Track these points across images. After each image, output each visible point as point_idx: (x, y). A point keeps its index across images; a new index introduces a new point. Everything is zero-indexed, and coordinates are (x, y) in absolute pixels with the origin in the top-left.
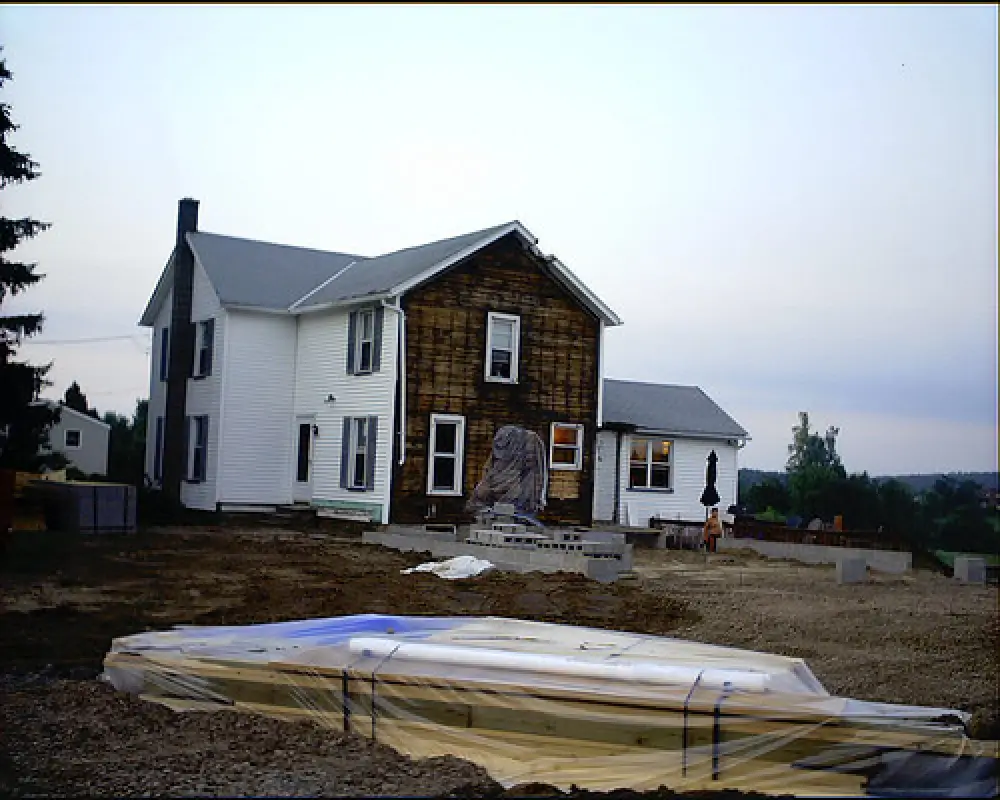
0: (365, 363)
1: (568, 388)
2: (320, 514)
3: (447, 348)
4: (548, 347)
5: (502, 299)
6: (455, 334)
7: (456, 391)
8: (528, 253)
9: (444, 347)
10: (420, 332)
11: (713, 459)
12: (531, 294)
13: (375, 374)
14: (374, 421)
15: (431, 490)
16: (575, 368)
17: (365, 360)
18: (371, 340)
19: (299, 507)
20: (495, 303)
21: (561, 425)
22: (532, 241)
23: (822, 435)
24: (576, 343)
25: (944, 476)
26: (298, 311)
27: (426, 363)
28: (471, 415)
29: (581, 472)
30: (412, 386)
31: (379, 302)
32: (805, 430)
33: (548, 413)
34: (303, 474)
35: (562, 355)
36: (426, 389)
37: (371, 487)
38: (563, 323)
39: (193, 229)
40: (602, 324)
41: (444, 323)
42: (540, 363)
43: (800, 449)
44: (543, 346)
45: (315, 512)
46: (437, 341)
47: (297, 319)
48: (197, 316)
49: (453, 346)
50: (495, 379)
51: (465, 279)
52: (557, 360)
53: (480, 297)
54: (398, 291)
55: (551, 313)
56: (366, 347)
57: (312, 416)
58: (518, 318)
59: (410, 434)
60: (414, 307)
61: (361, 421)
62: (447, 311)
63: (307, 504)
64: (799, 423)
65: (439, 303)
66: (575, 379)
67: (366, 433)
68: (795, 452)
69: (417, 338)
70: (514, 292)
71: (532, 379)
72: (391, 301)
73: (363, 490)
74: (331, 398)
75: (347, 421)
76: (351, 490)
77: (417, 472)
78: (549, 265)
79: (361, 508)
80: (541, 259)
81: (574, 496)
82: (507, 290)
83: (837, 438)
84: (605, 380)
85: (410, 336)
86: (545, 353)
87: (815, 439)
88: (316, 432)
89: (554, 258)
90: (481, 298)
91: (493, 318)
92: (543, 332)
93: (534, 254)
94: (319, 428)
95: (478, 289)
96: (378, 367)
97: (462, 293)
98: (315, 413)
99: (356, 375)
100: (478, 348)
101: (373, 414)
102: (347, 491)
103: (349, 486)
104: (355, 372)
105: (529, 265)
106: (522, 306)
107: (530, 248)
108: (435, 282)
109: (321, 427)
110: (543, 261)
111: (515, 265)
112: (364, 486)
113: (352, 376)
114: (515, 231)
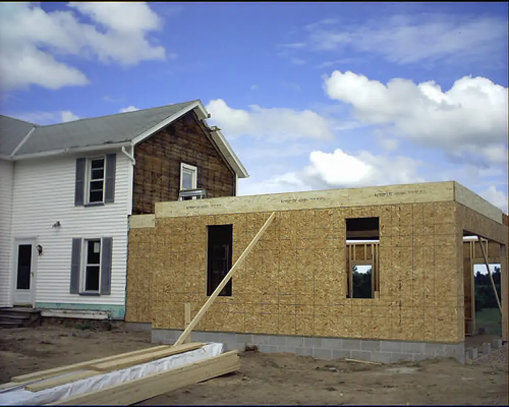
2: (45, 314)
3: (158, 187)
5: (187, 154)
6: (163, 177)
8: (201, 125)
12: (202, 153)
13: (108, 205)
14: (108, 242)
18: (103, 179)
20: (184, 157)
22: (206, 116)
24: (223, 188)
34: (23, 284)
37: (107, 291)
38: (217, 174)
40: (236, 176)
41: (157, 169)
45: (39, 313)
46: (154, 181)
47: (14, 163)
49: (162, 186)
51: (168, 137)
54: (134, 142)
55: (212, 165)
56: (97, 185)
57: (34, 239)
58: (196, 168)
60: (140, 155)
61: (91, 243)
62: (158, 160)
63: (28, 306)
65: (153, 153)
69: (142, 178)
70: (194, 150)
72: (128, 149)
73: (97, 295)
74: (58, 224)
76: (84, 295)
78: (212, 133)
80: (207, 128)
82: (190, 148)
85: (137, 177)
88: (40, 252)
89: (217, 129)
90: (177, 153)
91: (183, 167)
92: (208, 179)
93: (203, 125)
94: (43, 247)
95: (175, 146)
96: (112, 200)
97: (167, 148)
98: (38, 236)
99: (86, 206)
100: (175, 188)
101: (107, 235)
102: (78, 295)
103: (80, 292)
104: (85, 203)
105: (201, 132)
106: (197, 161)
107: (201, 120)
108: (152, 138)
109: (46, 247)
110: (209, 130)
111: (193, 131)
112: (99, 292)
113: (82, 207)
114: (197, 108)
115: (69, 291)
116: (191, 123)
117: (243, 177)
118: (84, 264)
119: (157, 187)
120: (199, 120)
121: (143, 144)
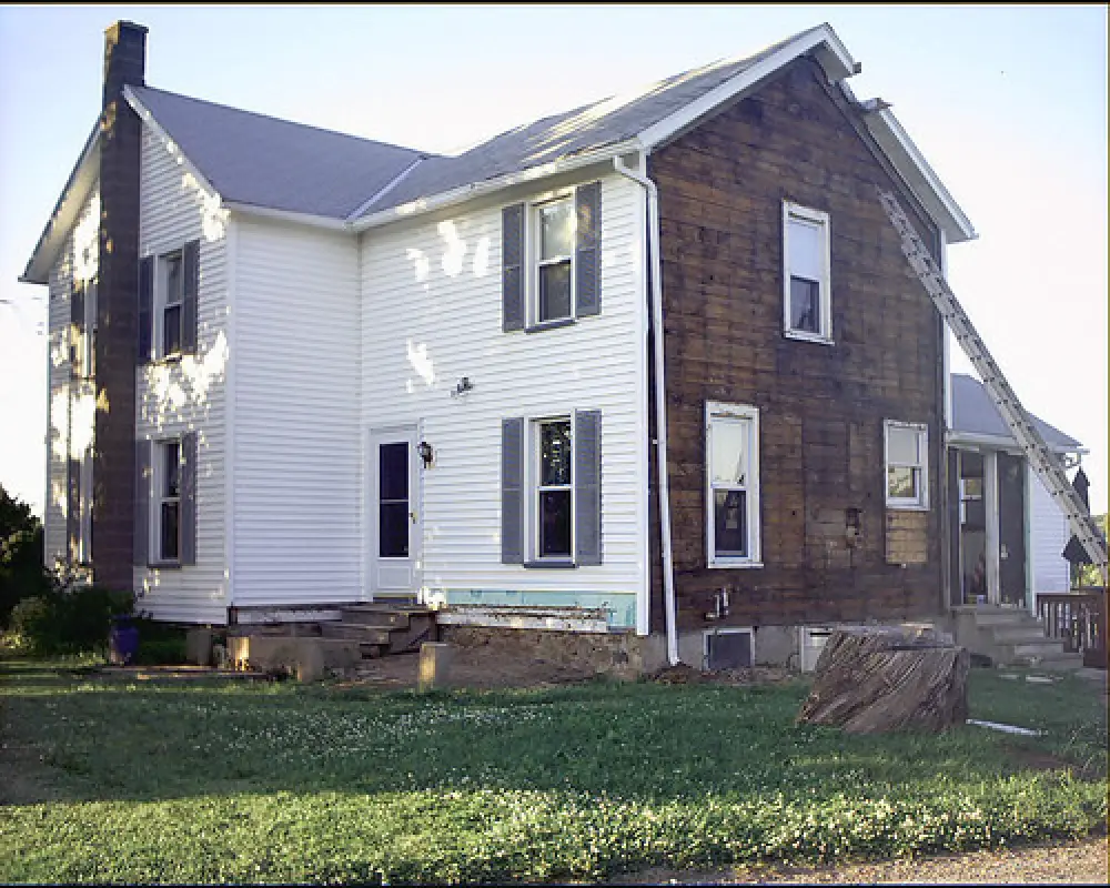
1: (901, 355)
2: (449, 619)
3: (722, 267)
4: (870, 277)
5: (800, 178)
6: (734, 241)
7: (743, 356)
8: (834, 95)
9: (718, 266)
10: (679, 233)
12: (843, 175)
13: (585, 324)
14: (591, 423)
15: (713, 560)
16: (909, 319)
17: (555, 296)
20: (791, 185)
21: (897, 424)
22: (851, 70)
27: (691, 297)
28: (767, 406)
29: (929, 514)
33: (877, 402)
34: (393, 542)
35: (890, 293)
36: (694, 351)
37: (593, 555)
39: (138, 82)
40: (945, 235)
41: (716, 218)
42: (861, 304)
44: (863, 274)
45: (433, 616)
46: (707, 253)
48: (154, 242)
49: (733, 263)
50: (801, 335)
51: (745, 131)
52: (884, 303)
53: (768, 171)
57: (413, 427)
58: (825, 217)
59: (674, 443)
60: (666, 180)
61: (553, 430)
65: (704, 175)
66: (910, 338)
69: (675, 245)
70: (817, 166)
71: (853, 338)
72: (630, 159)
73: (569, 566)
74: (466, 386)
75: (512, 430)
76: (534, 565)
77: (688, 522)
78: (868, 119)
80: (854, 106)
81: (921, 558)
82: (806, 162)
86: (866, 287)
88: (428, 459)
89: (883, 106)
90: (771, 173)
91: (791, 214)
92: (860, 248)
93: (843, 95)
94: (435, 447)
95: (765, 154)
96: (594, 309)
97: (741, 160)
98: (422, 419)
99: (529, 331)
100: (770, 271)
101: (586, 406)
102: (521, 568)
103: (526, 560)
104: (527, 326)
105: (835, 116)
106: (829, 196)
107: (837, 84)
108: (700, 132)
109: (439, 447)
110: (859, 110)
112: (574, 558)
113: (521, 336)
114: (822, 46)
115: (499, 559)
116: (806, 91)
117: (963, 238)
118: (532, 485)
119: (718, 268)
120: (831, 82)
121: (675, 150)
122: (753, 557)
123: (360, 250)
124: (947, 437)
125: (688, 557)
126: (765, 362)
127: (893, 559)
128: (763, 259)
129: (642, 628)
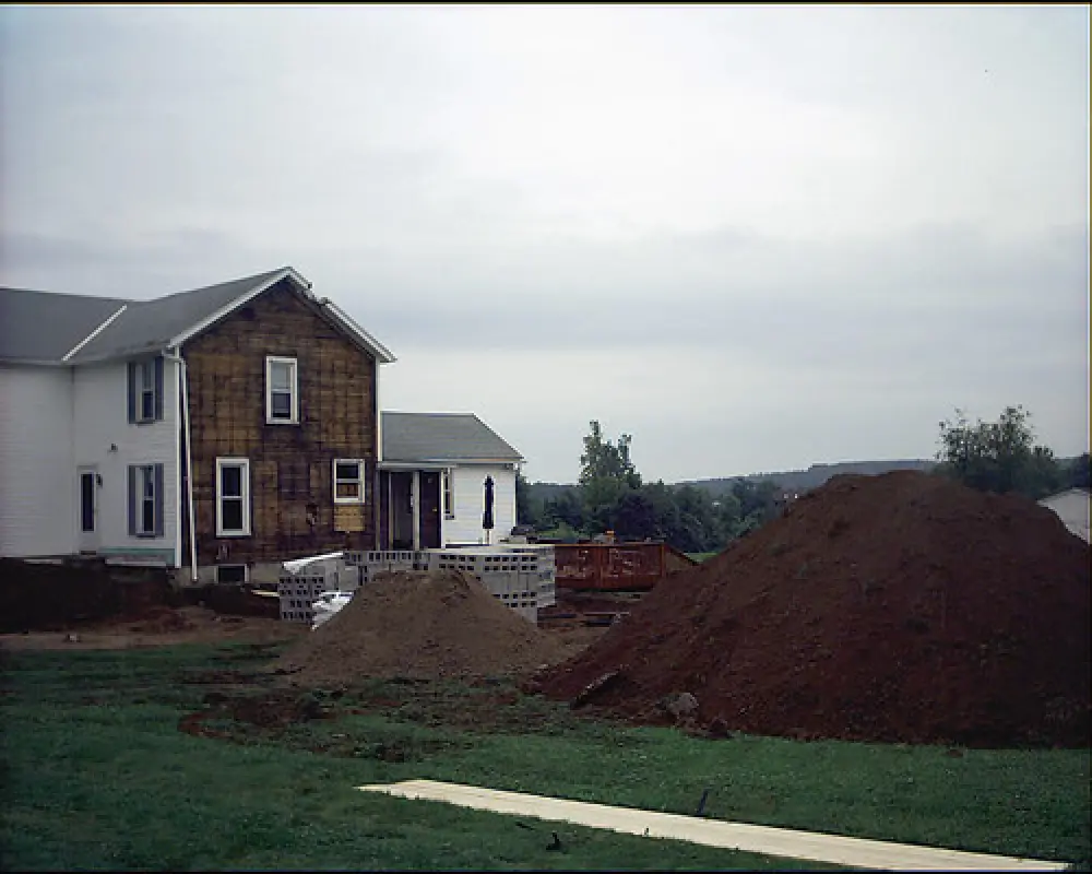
0: (147, 413)
1: (347, 426)
2: (109, 562)
3: (227, 393)
4: (326, 387)
5: (278, 343)
6: (234, 380)
7: (240, 434)
8: (301, 297)
9: (225, 393)
10: (201, 380)
11: (489, 483)
12: (306, 337)
13: (159, 423)
14: (159, 468)
15: (220, 532)
16: (353, 406)
17: (148, 409)
18: (153, 389)
19: (85, 557)
20: (272, 347)
21: (343, 461)
22: (306, 286)
23: (615, 444)
24: (352, 381)
25: (741, 479)
26: (72, 362)
27: (207, 409)
28: (256, 457)
29: (365, 505)
30: (196, 432)
31: (159, 351)
32: (598, 439)
33: (328, 450)
34: (88, 524)
35: (338, 393)
36: (209, 435)
37: (161, 533)
38: (338, 363)
40: (377, 361)
41: (223, 371)
42: (319, 401)
43: (593, 460)
44: (321, 386)
45: (103, 560)
46: (219, 386)
47: (72, 369)
49: (234, 389)
50: (277, 421)
51: (242, 324)
52: (335, 399)
53: (257, 342)
54: (177, 341)
55: (328, 353)
56: (147, 396)
57: (94, 466)
58: (295, 360)
59: (197, 478)
60: (193, 355)
61: (147, 469)
62: (225, 358)
63: (94, 553)
64: (591, 433)
65: (217, 350)
66: (353, 416)
67: (153, 480)
68: (588, 464)
69: (198, 385)
70: (290, 335)
71: (312, 420)
72: (171, 351)
73: (152, 537)
74: (113, 447)
75: (132, 470)
76: (141, 536)
77: (206, 515)
78: (323, 307)
79: (152, 554)
80: (314, 302)
81: (359, 528)
82: (283, 334)
83: (629, 446)
84: (383, 414)
85: (191, 384)
86: (323, 393)
87: (607, 447)
88: (100, 481)
89: (327, 302)
90: (259, 343)
91: (271, 362)
92: (319, 373)
93: (306, 297)
94: (102, 477)
95: (255, 334)
96: (161, 417)
97: (241, 339)
98: (97, 463)
99: (139, 424)
100: (259, 392)
101: (159, 461)
102: (137, 537)
103: (138, 532)
104: (138, 421)
105: (303, 308)
106: (297, 350)
107: (302, 293)
108: (213, 330)
109: (105, 477)
110: (318, 305)
111: (290, 310)
112: (154, 532)
113: (135, 426)
114: (288, 277)
115: (127, 532)
116: (283, 299)
117: (388, 361)
118: (140, 497)
121: (199, 340)
122: (246, 530)
123: (73, 380)
124: (379, 466)
125: (206, 530)
126: (254, 435)
127: (339, 529)
128: (253, 387)
129: (178, 564)
